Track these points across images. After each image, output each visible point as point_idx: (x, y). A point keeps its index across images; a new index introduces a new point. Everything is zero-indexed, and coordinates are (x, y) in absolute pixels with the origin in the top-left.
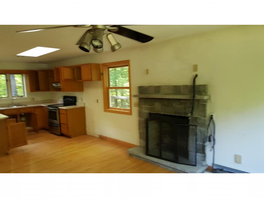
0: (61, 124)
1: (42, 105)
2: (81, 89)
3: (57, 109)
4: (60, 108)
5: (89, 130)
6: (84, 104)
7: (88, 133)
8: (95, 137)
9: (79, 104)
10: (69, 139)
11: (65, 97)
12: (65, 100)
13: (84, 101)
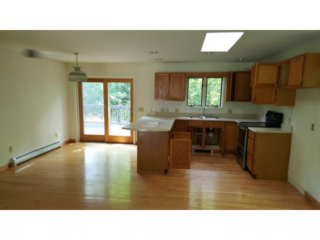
0: (248, 153)
1: (236, 121)
2: (291, 103)
3: (247, 129)
4: (249, 128)
5: (292, 176)
6: (292, 128)
7: (289, 180)
8: (297, 191)
9: (285, 128)
11: (269, 114)
12: (267, 117)
13: (292, 124)
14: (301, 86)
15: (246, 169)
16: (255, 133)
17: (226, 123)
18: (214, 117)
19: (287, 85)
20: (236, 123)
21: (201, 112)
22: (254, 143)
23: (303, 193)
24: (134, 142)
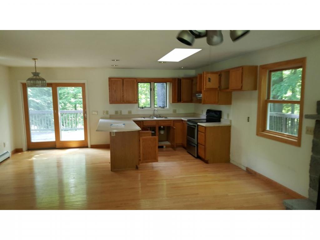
0: (199, 144)
1: (183, 119)
2: (228, 102)
3: (196, 125)
4: (199, 124)
5: (234, 158)
6: (231, 121)
7: (231, 162)
8: (240, 168)
9: (224, 121)
10: (206, 165)
11: (209, 111)
12: (208, 114)
13: (230, 118)
14: (241, 89)
15: (198, 157)
16: (205, 127)
17: (174, 121)
18: (162, 117)
19: (228, 88)
20: (182, 120)
21: (151, 113)
22: (205, 135)
23: (245, 169)
24: (89, 146)
